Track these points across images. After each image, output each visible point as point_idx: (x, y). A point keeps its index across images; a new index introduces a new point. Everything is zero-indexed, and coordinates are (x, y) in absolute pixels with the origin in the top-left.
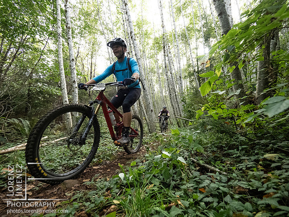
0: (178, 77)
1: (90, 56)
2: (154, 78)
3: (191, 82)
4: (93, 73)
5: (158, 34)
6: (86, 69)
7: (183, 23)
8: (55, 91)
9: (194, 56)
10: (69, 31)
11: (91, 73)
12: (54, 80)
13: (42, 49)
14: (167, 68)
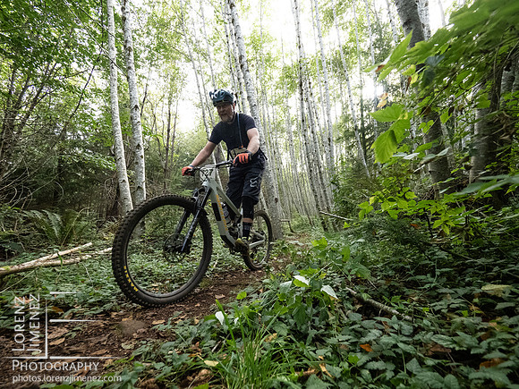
0: (326, 140)
1: (166, 101)
2: (282, 141)
3: (349, 148)
4: (172, 131)
5: (291, 61)
6: (159, 124)
7: (336, 38)
8: (104, 162)
9: (356, 100)
10: (129, 55)
11: (169, 131)
12: (103, 143)
13: (82, 87)
14: (305, 122)
